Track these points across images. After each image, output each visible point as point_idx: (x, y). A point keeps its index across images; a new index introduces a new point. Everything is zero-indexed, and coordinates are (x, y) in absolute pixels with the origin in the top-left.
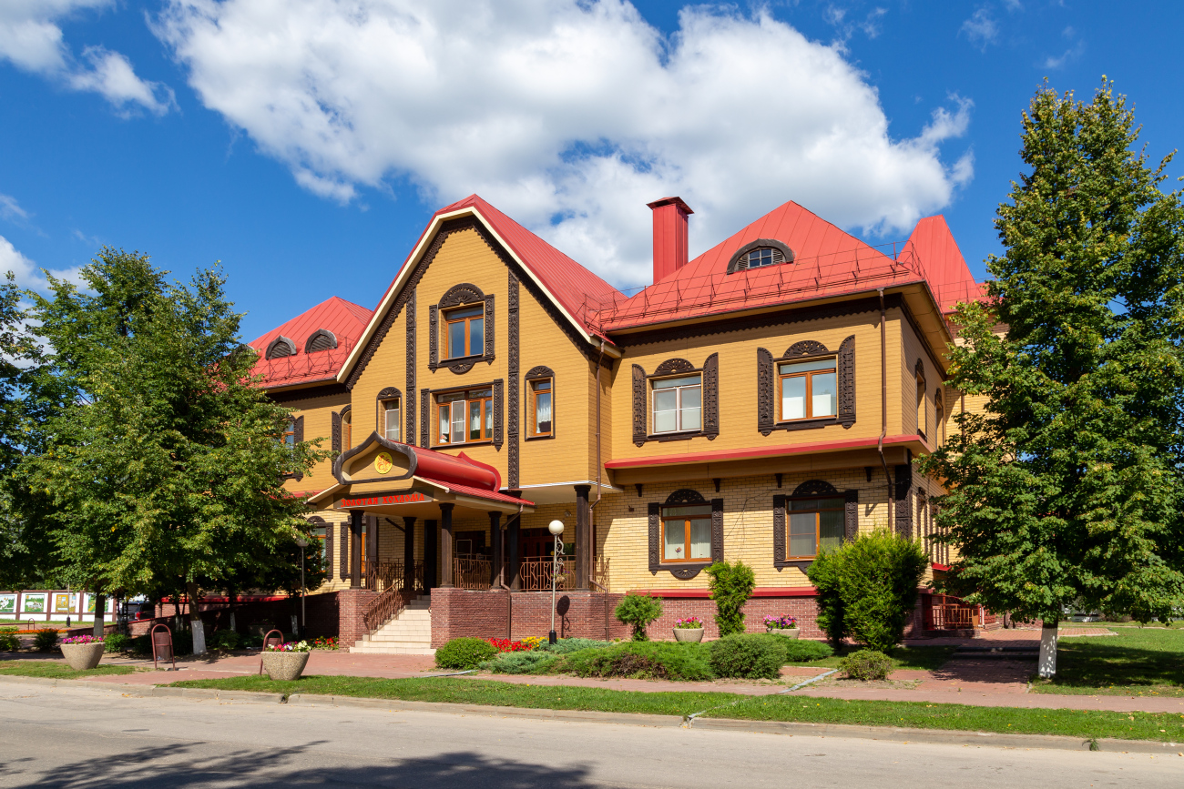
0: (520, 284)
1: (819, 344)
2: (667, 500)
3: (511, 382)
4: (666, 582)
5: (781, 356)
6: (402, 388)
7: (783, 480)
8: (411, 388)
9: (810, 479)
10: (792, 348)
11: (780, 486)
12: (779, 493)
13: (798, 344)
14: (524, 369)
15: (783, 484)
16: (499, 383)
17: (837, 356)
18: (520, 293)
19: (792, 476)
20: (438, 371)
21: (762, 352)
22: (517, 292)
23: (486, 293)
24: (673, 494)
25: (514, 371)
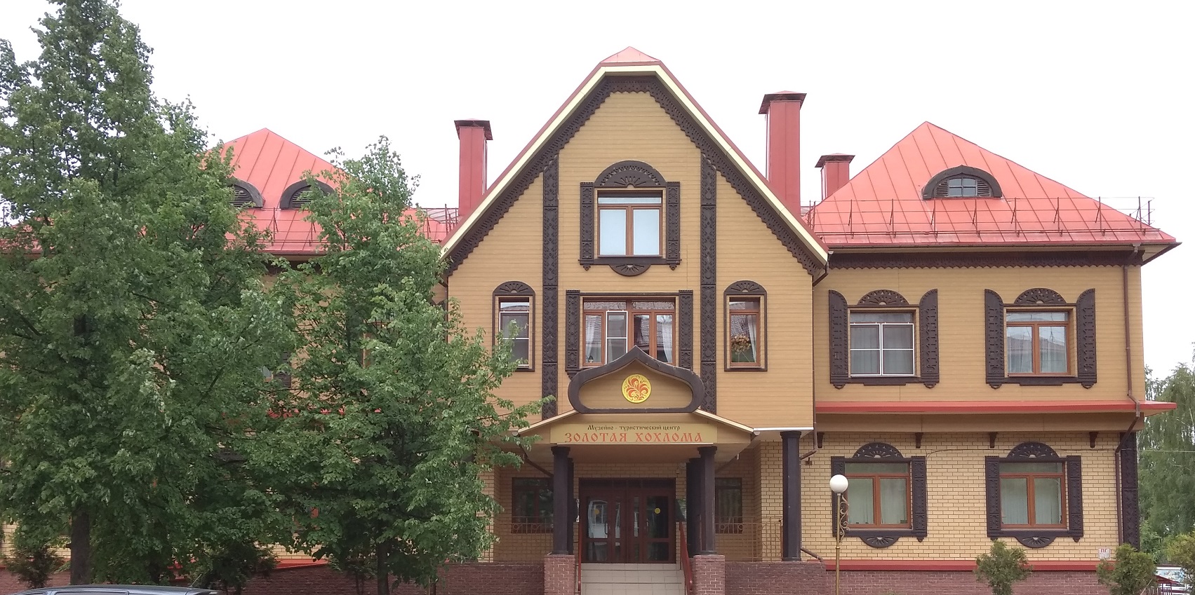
0: (719, 174)
1: (1055, 293)
2: (856, 454)
3: (703, 297)
4: (854, 550)
5: (1012, 302)
6: (536, 284)
7: (996, 440)
8: (550, 285)
9: (1027, 440)
10: (1024, 294)
11: (992, 447)
12: (991, 453)
13: (1032, 290)
14: (724, 281)
15: (996, 444)
16: (686, 295)
17: (1075, 309)
18: (718, 187)
19: (1007, 437)
20: (593, 269)
21: (991, 296)
22: (714, 184)
23: (667, 179)
24: (863, 448)
25: (708, 281)
